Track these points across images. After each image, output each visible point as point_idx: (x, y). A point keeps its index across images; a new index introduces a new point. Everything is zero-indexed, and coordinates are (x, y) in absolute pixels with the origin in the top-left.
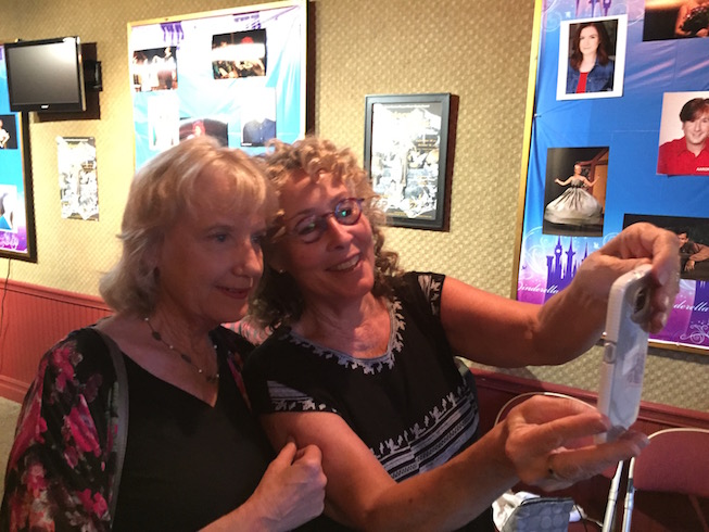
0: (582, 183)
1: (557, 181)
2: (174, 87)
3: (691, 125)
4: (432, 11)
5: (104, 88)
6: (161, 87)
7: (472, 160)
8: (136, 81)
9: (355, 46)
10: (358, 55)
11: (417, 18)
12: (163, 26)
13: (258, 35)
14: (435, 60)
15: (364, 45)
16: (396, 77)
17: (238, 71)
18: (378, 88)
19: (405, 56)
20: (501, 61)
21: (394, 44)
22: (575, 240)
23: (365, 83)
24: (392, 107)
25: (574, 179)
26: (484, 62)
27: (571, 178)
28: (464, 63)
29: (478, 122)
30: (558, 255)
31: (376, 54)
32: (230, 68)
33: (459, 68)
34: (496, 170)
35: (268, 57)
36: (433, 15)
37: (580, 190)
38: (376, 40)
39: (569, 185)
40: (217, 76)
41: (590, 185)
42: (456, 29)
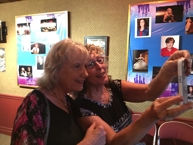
0: (142, 59)
1: (136, 58)
2: (29, 34)
3: (168, 44)
4: (102, 15)
5: (8, 34)
6: (25, 34)
7: (114, 53)
8: (18, 32)
9: (81, 24)
10: (82, 26)
11: (98, 17)
12: (26, 17)
13: (54, 20)
14: (103, 27)
15: (84, 23)
16: (92, 31)
17: (48, 30)
18: (88, 34)
19: (95, 27)
20: (120, 28)
21: (92, 23)
22: (141, 74)
23: (84, 33)
24: (92, 39)
25: (140, 58)
26: (116, 28)
27: (139, 58)
28: (111, 28)
29: (115, 43)
30: (137, 78)
31: (87, 26)
32: (46, 29)
33: (109, 30)
34: (120, 56)
35: (57, 26)
36: (102, 16)
37: (142, 61)
38: (87, 22)
39: (139, 59)
40: (42, 31)
41: (144, 59)
42: (108, 20)
